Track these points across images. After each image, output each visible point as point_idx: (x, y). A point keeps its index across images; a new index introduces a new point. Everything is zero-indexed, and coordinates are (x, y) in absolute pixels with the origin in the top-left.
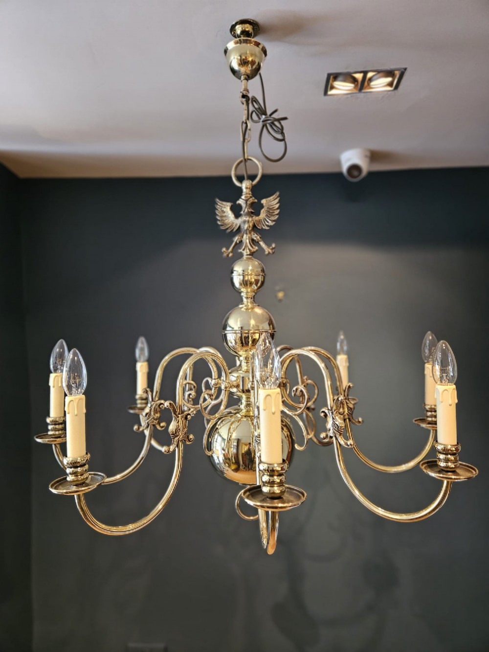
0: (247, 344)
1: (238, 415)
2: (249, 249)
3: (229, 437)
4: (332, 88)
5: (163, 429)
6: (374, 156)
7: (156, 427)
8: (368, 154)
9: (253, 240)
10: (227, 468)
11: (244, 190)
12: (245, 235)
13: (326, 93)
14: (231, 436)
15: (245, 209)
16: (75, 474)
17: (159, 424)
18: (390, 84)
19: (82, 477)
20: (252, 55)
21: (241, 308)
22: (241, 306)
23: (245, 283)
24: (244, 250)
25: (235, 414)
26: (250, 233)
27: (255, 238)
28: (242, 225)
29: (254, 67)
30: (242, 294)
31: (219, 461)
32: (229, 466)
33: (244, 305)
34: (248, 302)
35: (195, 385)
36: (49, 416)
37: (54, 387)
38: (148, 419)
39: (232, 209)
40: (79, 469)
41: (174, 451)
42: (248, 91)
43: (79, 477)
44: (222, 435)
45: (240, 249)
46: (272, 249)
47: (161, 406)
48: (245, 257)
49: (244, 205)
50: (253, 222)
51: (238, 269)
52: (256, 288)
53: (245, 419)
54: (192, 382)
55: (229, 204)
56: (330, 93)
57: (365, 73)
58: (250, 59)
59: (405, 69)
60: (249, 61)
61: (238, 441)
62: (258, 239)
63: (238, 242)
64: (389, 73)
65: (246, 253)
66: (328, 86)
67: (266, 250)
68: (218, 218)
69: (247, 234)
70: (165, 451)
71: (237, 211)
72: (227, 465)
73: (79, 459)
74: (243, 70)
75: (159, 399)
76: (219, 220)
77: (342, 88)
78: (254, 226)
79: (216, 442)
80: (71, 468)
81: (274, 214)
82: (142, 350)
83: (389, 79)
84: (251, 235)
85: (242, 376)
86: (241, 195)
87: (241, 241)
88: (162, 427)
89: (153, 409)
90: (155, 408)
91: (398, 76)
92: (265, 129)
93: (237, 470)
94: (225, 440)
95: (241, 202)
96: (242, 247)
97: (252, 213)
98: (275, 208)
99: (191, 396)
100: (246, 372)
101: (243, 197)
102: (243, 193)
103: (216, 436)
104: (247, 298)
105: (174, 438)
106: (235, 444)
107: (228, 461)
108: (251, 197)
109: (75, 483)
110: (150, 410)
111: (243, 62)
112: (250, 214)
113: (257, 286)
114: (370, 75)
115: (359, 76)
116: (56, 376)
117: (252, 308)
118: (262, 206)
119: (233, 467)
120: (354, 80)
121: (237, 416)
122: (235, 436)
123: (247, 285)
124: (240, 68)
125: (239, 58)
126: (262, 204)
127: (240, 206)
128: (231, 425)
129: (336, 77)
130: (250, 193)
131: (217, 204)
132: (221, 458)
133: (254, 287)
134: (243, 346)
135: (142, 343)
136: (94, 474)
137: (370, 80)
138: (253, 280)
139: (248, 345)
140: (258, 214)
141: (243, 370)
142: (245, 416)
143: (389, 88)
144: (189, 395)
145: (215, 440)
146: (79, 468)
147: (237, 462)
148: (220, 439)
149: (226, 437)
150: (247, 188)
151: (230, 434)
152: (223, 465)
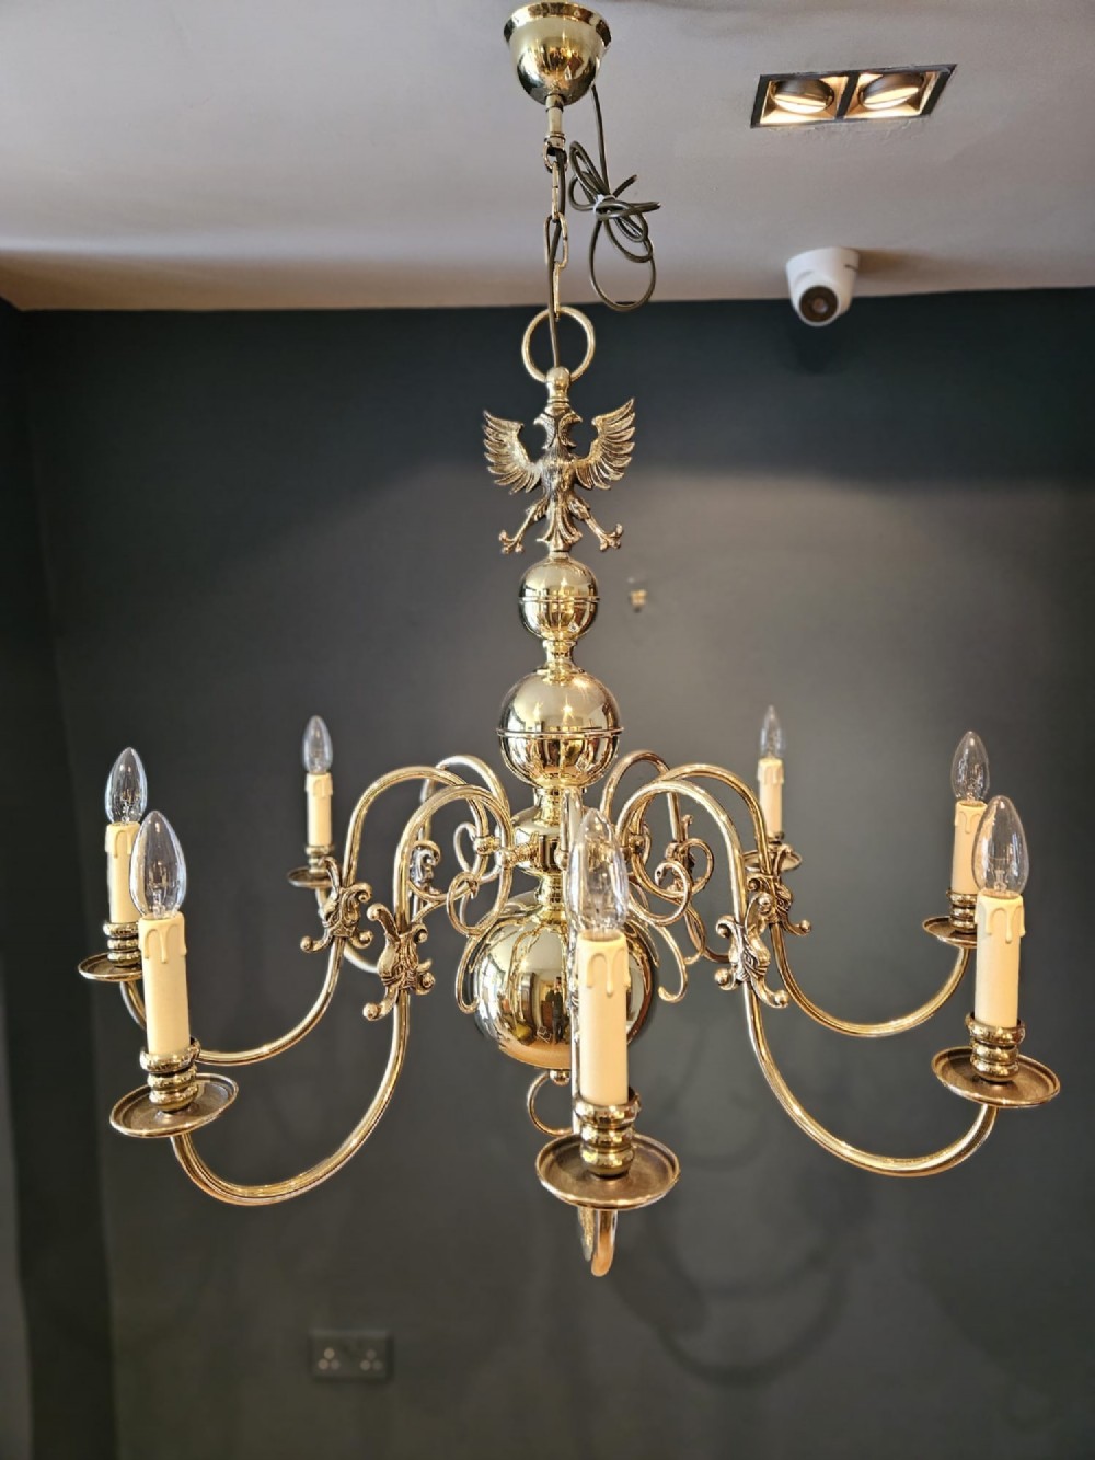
0: (556, 761)
1: (535, 919)
2: (562, 537)
3: (513, 968)
4: (772, 107)
6: (866, 264)
8: (853, 260)
9: (571, 515)
10: (507, 1035)
11: (552, 392)
12: (552, 504)
13: (755, 121)
14: (517, 968)
15: (553, 441)
16: (169, 1089)
17: (358, 936)
18: (914, 102)
19: (184, 1095)
20: (573, 43)
21: (544, 677)
22: (540, 672)
23: (552, 619)
24: (549, 539)
25: (529, 914)
26: (565, 498)
27: (576, 512)
28: (546, 478)
29: (579, 73)
30: (545, 644)
31: (489, 1014)
32: (512, 1029)
33: (548, 671)
34: (557, 664)
35: (438, 851)
36: (109, 921)
37: (116, 856)
38: (332, 925)
39: (521, 437)
40: (177, 1079)
41: (390, 1015)
42: (563, 138)
43: (178, 1095)
44: (497, 961)
45: (541, 537)
46: (616, 538)
47: (360, 897)
48: (552, 555)
49: (550, 431)
50: (571, 472)
51: (536, 585)
52: (578, 629)
53: (549, 929)
54: (430, 843)
55: (516, 426)
56: (764, 120)
57: (854, 76)
58: (569, 54)
59: (952, 68)
60: (565, 58)
61: (533, 977)
62: (582, 514)
63: (536, 519)
64: (914, 77)
65: (554, 546)
66: (762, 104)
67: (602, 541)
68: (491, 460)
69: (556, 500)
70: (370, 1015)
71: (533, 443)
72: (507, 1025)
73: (175, 1057)
74: (551, 80)
75: (358, 880)
76: (492, 464)
77: (795, 109)
78: (575, 481)
80: (158, 1076)
81: (623, 452)
82: (317, 744)
83: (913, 91)
84: (567, 505)
85: (541, 833)
86: (545, 404)
87: (544, 516)
88: (363, 942)
89: (342, 903)
90: (346, 901)
91: (932, 84)
92: (603, 228)
93: (529, 1040)
94: (503, 972)
95: (542, 420)
96: (546, 531)
97: (569, 448)
98: (625, 439)
100: (551, 824)
101: (548, 410)
102: (550, 401)
103: (486, 961)
104: (556, 654)
105: (389, 986)
106: (526, 983)
107: (508, 1017)
108: (567, 411)
109: (167, 1109)
110: (337, 906)
111: (552, 62)
112: (566, 452)
113: (579, 624)
114: (864, 79)
115: (837, 83)
116: (119, 832)
117: (569, 679)
118: (593, 433)
119: (522, 1032)
120: (826, 93)
121: (531, 921)
122: (527, 968)
123: (556, 623)
124: (543, 75)
125: (542, 50)
126: (595, 428)
127: (541, 430)
128: (519, 940)
129: (780, 83)
130: (566, 399)
131: (487, 425)
132: (495, 1010)
133: (574, 628)
134: (545, 765)
135: (317, 728)
136: (212, 1079)
137: (866, 91)
138: (571, 612)
139: (558, 764)
140: (584, 453)
141: (545, 818)
142: (550, 922)
143: (911, 112)
145: (482, 970)
146: (176, 1077)
147: (530, 1023)
148: (492, 970)
149: (505, 967)
150: (557, 387)
151: (515, 964)
152: (498, 1025)
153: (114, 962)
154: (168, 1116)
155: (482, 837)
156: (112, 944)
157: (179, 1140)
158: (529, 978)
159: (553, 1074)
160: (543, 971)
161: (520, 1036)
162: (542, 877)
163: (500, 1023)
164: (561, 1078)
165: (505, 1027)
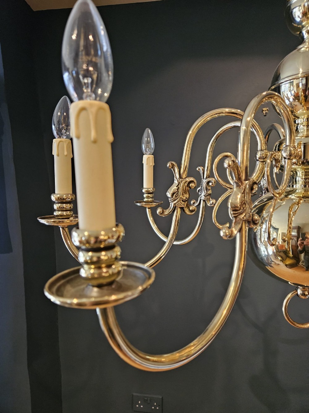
1: (292, 196)
5: (194, 212)
7: (184, 211)
16: (97, 264)
17: (189, 208)
19: (111, 271)
25: (286, 196)
36: (54, 192)
37: (58, 155)
38: (175, 200)
40: (104, 255)
41: (236, 236)
43: (104, 270)
47: (191, 185)
75: (188, 176)
80: (88, 250)
88: (192, 211)
89: (181, 188)
99: (210, 184)
109: (95, 282)
110: (178, 189)
119: (289, 262)
136: (128, 266)
144: (208, 183)
146: (103, 253)
153: (57, 216)
154: (96, 289)
155: (261, 150)
156: (56, 206)
157: (104, 312)
158: (296, 230)
159: (299, 292)
160: (305, 225)
162: (296, 172)
163: (274, 257)
164: (304, 294)
165: (278, 259)
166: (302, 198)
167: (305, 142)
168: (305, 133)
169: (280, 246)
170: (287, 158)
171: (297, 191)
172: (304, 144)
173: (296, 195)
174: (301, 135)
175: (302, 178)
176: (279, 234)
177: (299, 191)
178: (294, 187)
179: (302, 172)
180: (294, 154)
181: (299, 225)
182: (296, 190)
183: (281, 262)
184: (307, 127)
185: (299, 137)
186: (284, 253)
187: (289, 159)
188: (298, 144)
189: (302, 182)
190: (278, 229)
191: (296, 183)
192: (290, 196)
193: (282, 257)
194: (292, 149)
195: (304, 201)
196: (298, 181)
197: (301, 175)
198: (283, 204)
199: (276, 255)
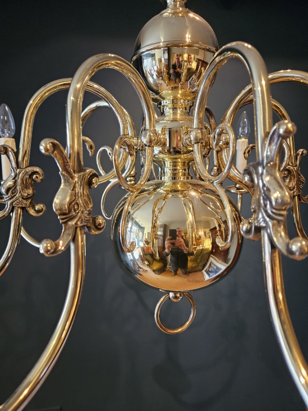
1: (161, 190)
5: (41, 214)
7: (27, 212)
17: (34, 207)
25: (155, 189)
31: (134, 257)
32: (149, 265)
34: (176, 6)
35: (92, 143)
38: (12, 198)
44: (137, 220)
47: (34, 177)
72: (146, 263)
75: (31, 164)
79: (131, 231)
88: (38, 211)
89: (19, 181)
90: (22, 180)
93: (161, 271)
100: (172, 121)
105: (65, 223)
107: (149, 257)
110: (15, 183)
119: (157, 266)
121: (158, 193)
132: (137, 254)
142: (171, 191)
147: (163, 259)
158: (162, 229)
159: (171, 295)
160: (172, 222)
161: (155, 268)
162: (164, 162)
163: (141, 262)
164: (176, 297)
165: (145, 263)
166: (170, 191)
167: (170, 127)
168: (171, 116)
169: (146, 248)
170: (148, 144)
171: (166, 184)
172: (170, 129)
173: (164, 189)
174: (167, 118)
175: (170, 169)
176: (145, 234)
177: (168, 184)
178: (163, 179)
179: (170, 162)
180: (154, 140)
181: (166, 223)
182: (165, 182)
183: (148, 267)
184: (173, 110)
185: (165, 121)
186: (150, 256)
187: (149, 146)
188: (162, 129)
189: (170, 173)
190: (144, 228)
191: (164, 176)
192: (159, 189)
193: (148, 261)
194: (152, 134)
195: (173, 195)
196: (167, 173)
197: (169, 166)
198: (151, 199)
199: (142, 259)
